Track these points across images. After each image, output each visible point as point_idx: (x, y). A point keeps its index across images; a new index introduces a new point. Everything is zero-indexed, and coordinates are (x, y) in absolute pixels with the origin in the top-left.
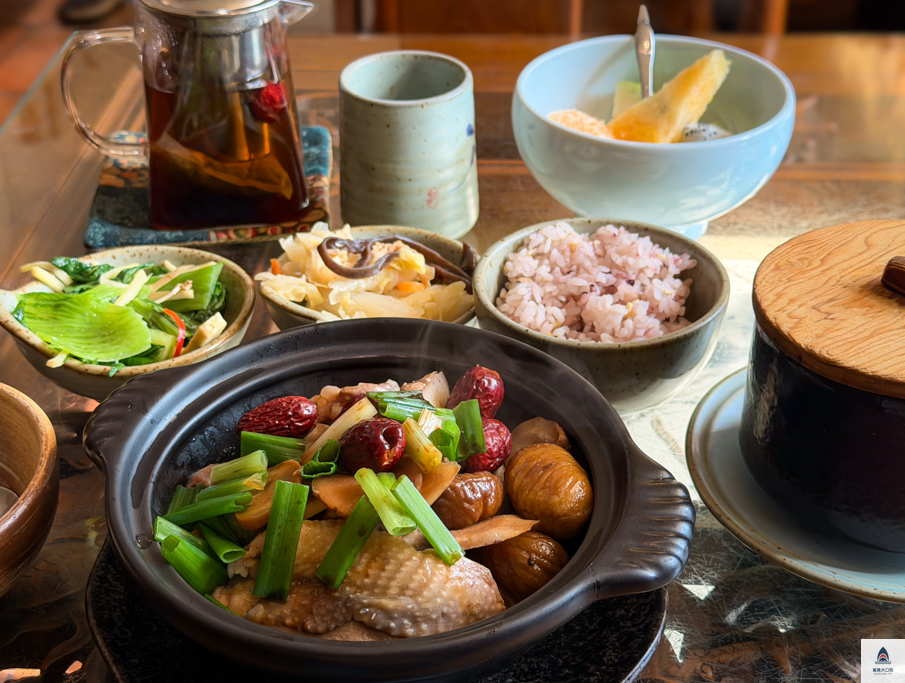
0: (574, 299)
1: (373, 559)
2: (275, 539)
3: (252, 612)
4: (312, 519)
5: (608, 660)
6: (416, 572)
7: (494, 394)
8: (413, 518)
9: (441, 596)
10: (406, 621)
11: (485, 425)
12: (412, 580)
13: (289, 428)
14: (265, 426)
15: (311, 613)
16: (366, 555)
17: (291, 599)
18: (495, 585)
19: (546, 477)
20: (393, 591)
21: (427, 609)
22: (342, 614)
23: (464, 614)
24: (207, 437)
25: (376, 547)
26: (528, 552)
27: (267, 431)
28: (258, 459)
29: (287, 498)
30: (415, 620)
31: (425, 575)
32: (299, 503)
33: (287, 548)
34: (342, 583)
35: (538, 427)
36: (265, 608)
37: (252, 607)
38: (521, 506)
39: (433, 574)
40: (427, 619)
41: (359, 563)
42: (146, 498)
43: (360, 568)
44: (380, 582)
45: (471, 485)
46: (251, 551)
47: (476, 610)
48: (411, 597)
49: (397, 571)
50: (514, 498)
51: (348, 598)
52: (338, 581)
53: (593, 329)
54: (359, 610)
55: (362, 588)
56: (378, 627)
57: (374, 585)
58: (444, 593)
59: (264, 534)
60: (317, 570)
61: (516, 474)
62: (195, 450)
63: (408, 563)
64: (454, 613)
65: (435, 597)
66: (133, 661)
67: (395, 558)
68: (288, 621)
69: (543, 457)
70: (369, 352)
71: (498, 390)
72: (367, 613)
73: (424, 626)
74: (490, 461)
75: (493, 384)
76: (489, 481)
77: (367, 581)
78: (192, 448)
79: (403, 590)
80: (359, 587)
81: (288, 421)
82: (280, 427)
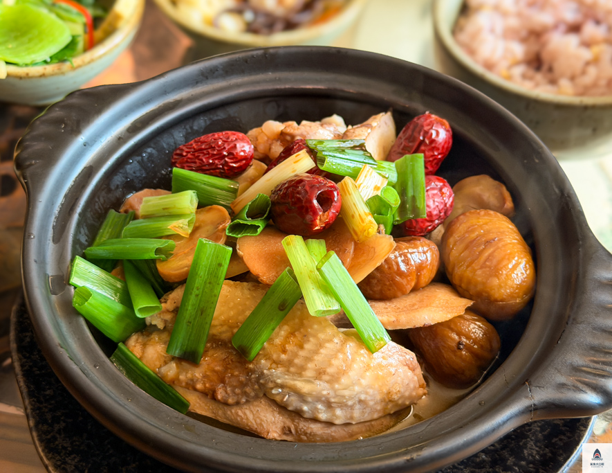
0: (535, 35)
1: (292, 334)
2: (192, 299)
3: (164, 370)
4: (234, 279)
5: (529, 455)
6: (335, 356)
7: (440, 147)
8: (338, 300)
9: (360, 384)
10: (320, 406)
11: (428, 183)
12: (330, 365)
13: (223, 169)
14: (198, 164)
15: (223, 381)
16: (286, 327)
17: (206, 362)
18: (419, 371)
19: (486, 254)
20: (309, 373)
21: (344, 397)
22: (254, 390)
23: (383, 400)
24: (145, 159)
25: (297, 320)
26: (457, 334)
27: (200, 169)
28: (187, 200)
29: (208, 259)
30: (329, 405)
31: (345, 360)
32: (220, 265)
33: (204, 311)
34: (258, 354)
35: (482, 186)
36: (177, 367)
37: (166, 363)
38: (456, 281)
39: (353, 360)
40: (342, 405)
41: (278, 334)
42: (68, 232)
43: (278, 341)
44: (297, 361)
45: (405, 256)
46: (169, 305)
47: (395, 397)
48: (328, 382)
49: (316, 352)
50: (450, 269)
51: (262, 373)
52: (253, 353)
53: (550, 70)
54: (272, 388)
55: (277, 363)
56: (290, 408)
57: (290, 363)
58: (363, 382)
59: (183, 289)
60: (233, 335)
61: (455, 245)
62: (132, 172)
63: (327, 345)
64: (372, 400)
65: (353, 385)
66: (48, 392)
67: (315, 336)
68: (199, 386)
69: (487, 227)
70: (317, 82)
71: (446, 142)
72: (279, 394)
73: (338, 412)
74: (429, 224)
75: (441, 134)
76: (424, 253)
77: (283, 356)
78: (128, 171)
79: (320, 374)
80: (274, 362)
81: (222, 162)
82: (213, 167)
